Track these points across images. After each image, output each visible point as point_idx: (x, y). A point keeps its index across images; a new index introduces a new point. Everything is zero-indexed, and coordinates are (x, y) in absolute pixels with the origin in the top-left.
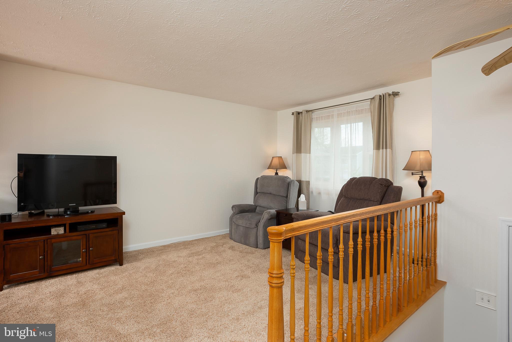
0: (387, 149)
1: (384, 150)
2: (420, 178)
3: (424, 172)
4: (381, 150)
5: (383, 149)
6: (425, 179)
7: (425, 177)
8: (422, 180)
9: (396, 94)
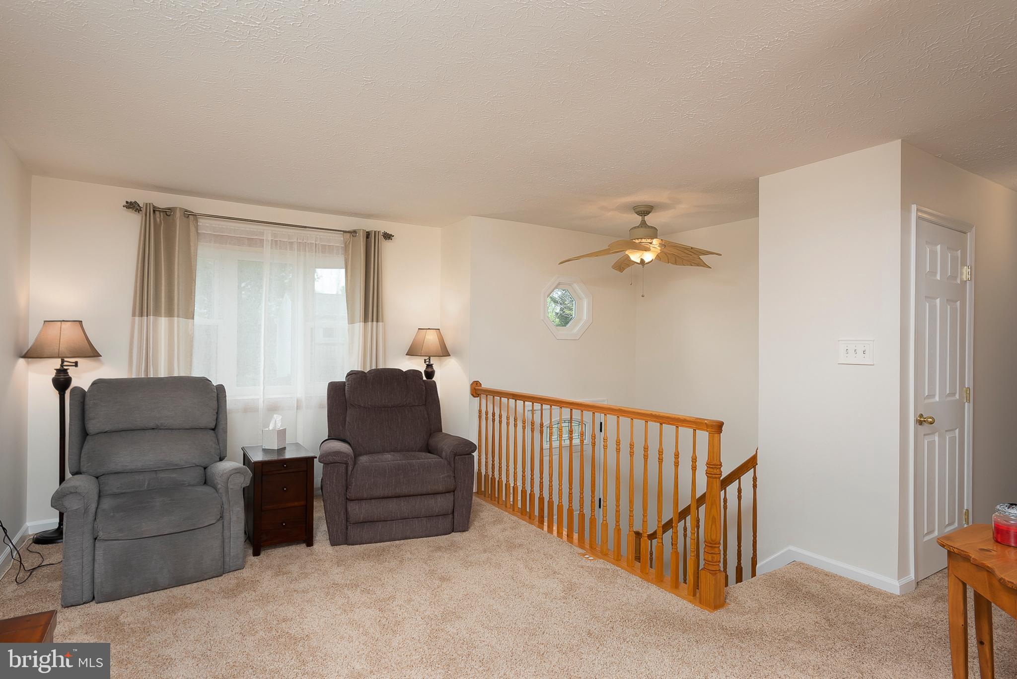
0: (379, 322)
1: (375, 323)
2: (427, 367)
3: (431, 357)
4: (370, 323)
5: (372, 321)
6: (433, 369)
7: (433, 365)
8: (430, 370)
9: (388, 236)
